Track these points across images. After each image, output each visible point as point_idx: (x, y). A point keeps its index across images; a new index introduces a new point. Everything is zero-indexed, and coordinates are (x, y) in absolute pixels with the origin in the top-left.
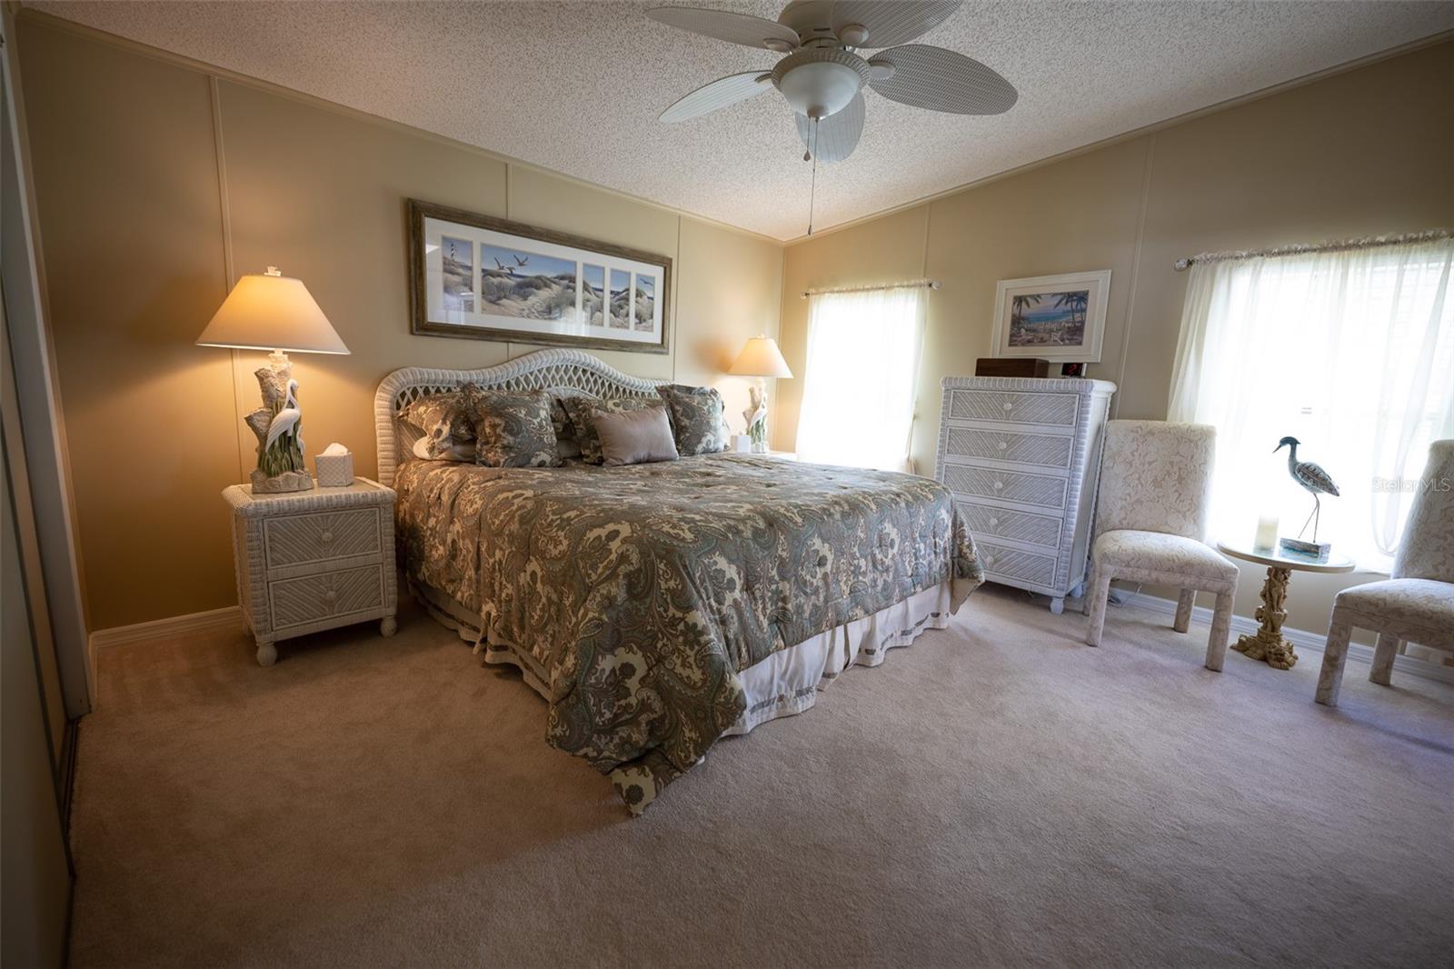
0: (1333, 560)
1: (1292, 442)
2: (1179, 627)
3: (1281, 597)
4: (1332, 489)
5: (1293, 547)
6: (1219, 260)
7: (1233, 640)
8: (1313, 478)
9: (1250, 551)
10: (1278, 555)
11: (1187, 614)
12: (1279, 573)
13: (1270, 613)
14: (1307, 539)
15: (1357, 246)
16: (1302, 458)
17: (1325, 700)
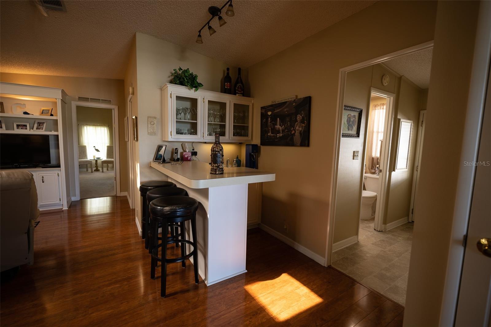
0: (101, 159)
1: (94, 147)
2: (87, 171)
3: (97, 164)
4: (99, 151)
5: (97, 158)
6: (82, 125)
7: (93, 170)
8: (97, 150)
9: (93, 159)
10: (96, 159)
11: (88, 169)
12: (96, 161)
13: (97, 166)
14: (98, 157)
15: (98, 125)
16: (96, 148)
17: (103, 172)
